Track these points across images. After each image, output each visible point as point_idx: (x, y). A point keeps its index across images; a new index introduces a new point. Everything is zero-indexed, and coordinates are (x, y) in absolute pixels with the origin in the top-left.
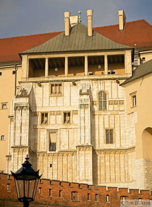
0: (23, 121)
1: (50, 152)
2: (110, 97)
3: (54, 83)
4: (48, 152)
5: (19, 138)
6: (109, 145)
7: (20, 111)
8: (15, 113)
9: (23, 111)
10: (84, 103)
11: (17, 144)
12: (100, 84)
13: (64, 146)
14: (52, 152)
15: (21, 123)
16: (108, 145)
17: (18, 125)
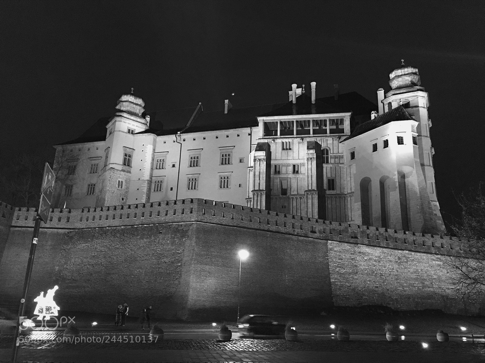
0: (261, 171)
1: (282, 196)
2: (332, 152)
3: (285, 141)
4: (281, 196)
5: (258, 184)
6: (331, 191)
7: (259, 162)
8: (255, 164)
9: (261, 162)
10: (311, 156)
11: (257, 188)
12: (324, 142)
13: (293, 192)
14: (284, 196)
15: (260, 172)
16: (329, 191)
17: (257, 173)
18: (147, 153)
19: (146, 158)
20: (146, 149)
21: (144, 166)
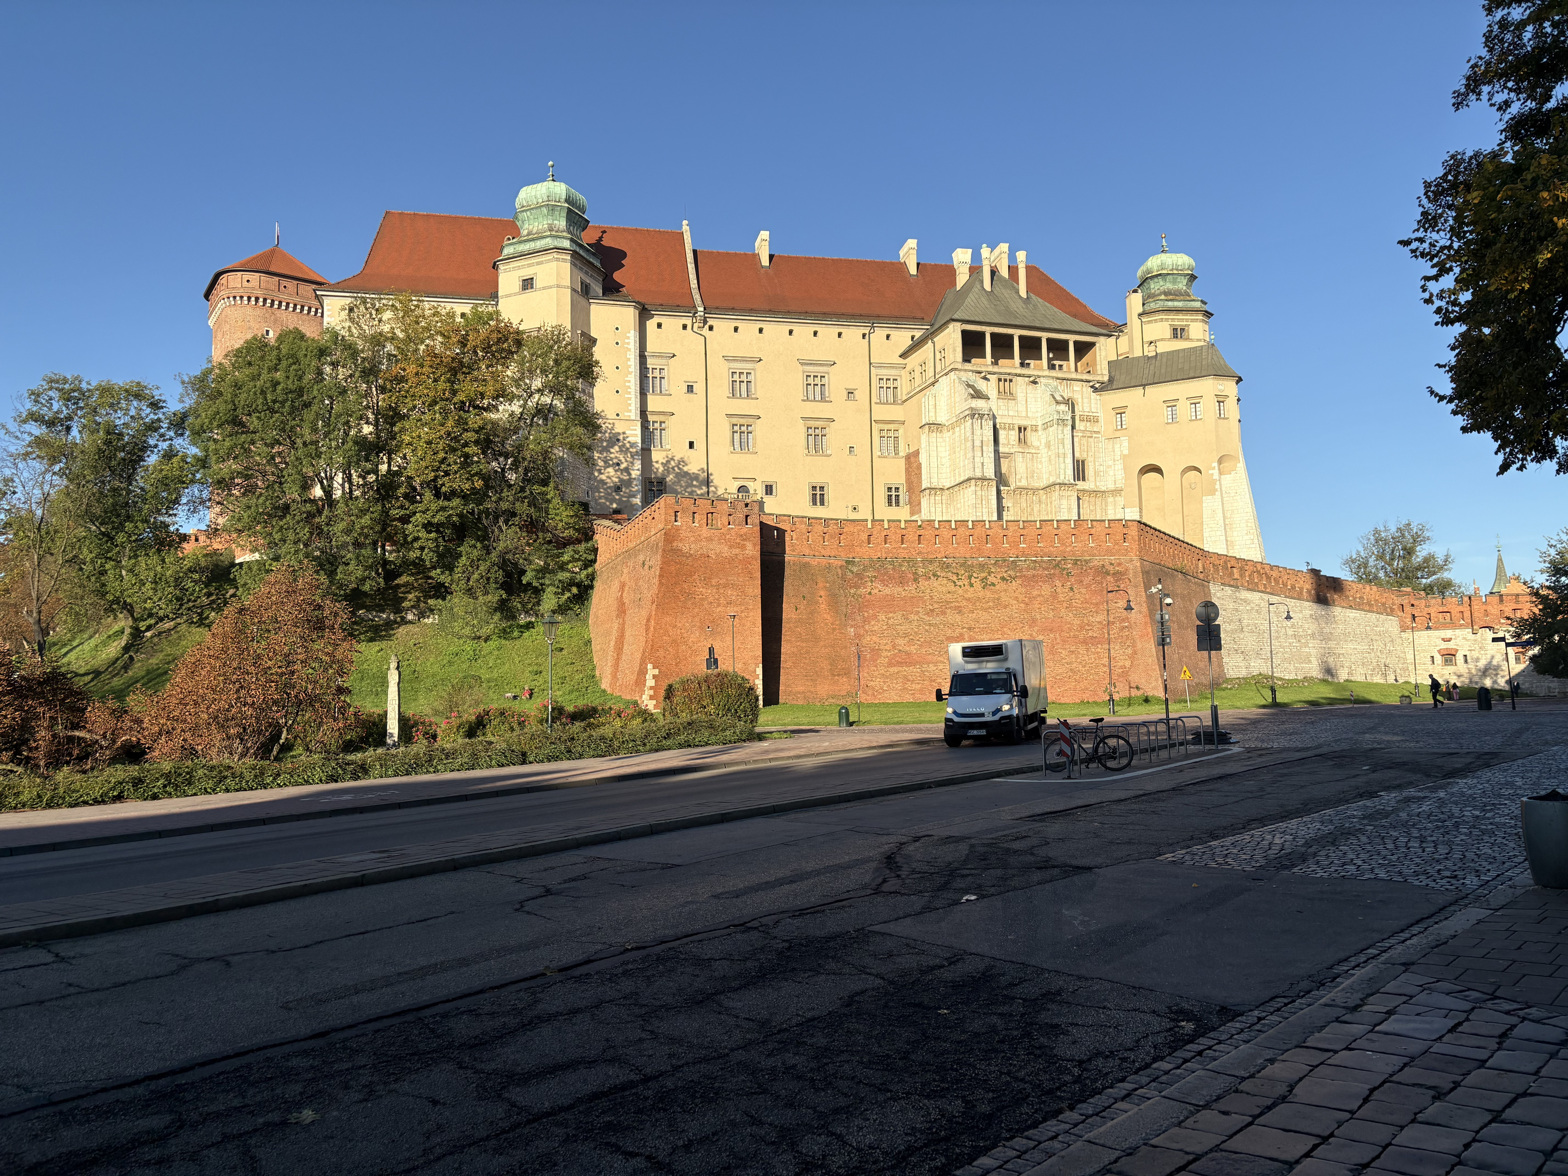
2: (1080, 408)
3: (1003, 377)
5: (980, 465)
6: (1081, 483)
7: (979, 421)
9: (984, 422)
10: (1062, 416)
11: (979, 474)
13: (1020, 481)
14: (1006, 488)
15: (982, 441)
18: (629, 350)
19: (629, 363)
20: (627, 341)
21: (627, 384)
